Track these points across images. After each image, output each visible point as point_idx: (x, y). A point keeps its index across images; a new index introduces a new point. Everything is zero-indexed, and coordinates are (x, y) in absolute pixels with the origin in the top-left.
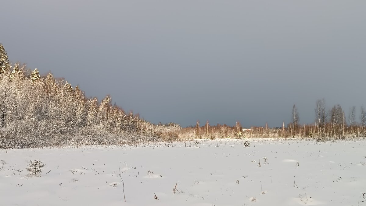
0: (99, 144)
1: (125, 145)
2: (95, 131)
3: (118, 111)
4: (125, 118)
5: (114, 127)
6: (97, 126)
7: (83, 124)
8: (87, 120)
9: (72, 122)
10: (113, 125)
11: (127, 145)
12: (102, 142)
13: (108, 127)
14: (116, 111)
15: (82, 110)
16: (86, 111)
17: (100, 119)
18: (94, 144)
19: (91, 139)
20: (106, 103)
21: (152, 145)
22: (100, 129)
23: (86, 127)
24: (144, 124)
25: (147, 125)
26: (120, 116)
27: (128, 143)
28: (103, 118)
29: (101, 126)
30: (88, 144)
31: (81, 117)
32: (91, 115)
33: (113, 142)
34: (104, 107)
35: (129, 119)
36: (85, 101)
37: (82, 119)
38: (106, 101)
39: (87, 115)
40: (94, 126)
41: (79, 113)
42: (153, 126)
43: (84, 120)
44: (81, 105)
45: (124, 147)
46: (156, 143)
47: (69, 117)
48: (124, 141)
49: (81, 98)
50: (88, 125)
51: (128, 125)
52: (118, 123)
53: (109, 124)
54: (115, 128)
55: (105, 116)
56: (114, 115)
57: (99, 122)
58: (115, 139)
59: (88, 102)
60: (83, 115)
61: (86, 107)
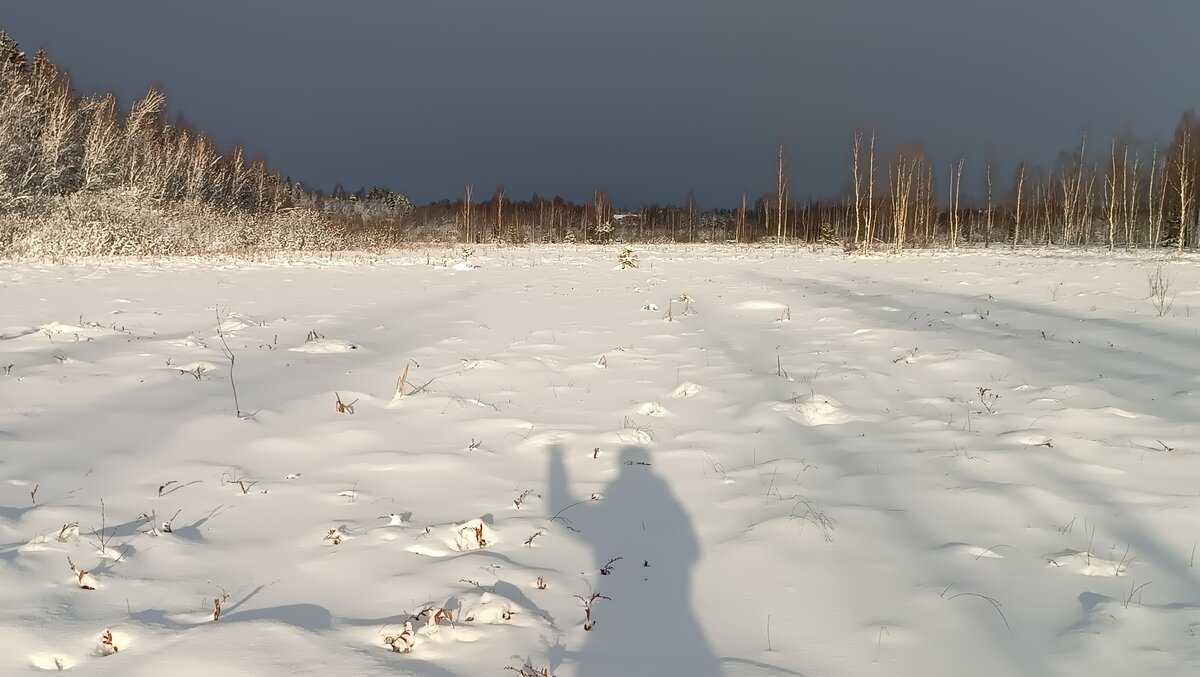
0: (128, 254)
1: (222, 257)
2: (112, 207)
3: (191, 143)
4: (217, 168)
5: (179, 197)
6: (121, 192)
7: (71, 182)
8: (84, 171)
9: (30, 174)
10: (175, 191)
11: (230, 259)
12: (139, 247)
13: (158, 197)
14: (184, 140)
15: (65, 136)
16: (77, 137)
17: (129, 170)
18: (113, 251)
19: (99, 234)
20: (148, 114)
21: (312, 260)
22: (130, 203)
23: (79, 193)
24: (285, 189)
25: (294, 193)
26: (199, 162)
27: (229, 251)
28: (140, 163)
29: (135, 191)
30: (91, 252)
31: (62, 160)
32: (96, 152)
33: (176, 248)
34: (142, 127)
35: (231, 169)
36: (74, 104)
37: (63, 168)
38: (149, 106)
39: (81, 153)
40: (111, 191)
41: (52, 144)
42: (314, 199)
43: (74, 170)
44: (60, 117)
45: (218, 263)
46: (329, 253)
47: (17, 157)
48: (217, 243)
49: (56, 92)
50: (89, 189)
51: (228, 190)
52: (196, 182)
53: (162, 186)
54: (183, 200)
55: (148, 156)
56: (180, 154)
57: (127, 178)
58: (186, 236)
59: (87, 107)
60: (66, 154)
61: (76, 126)
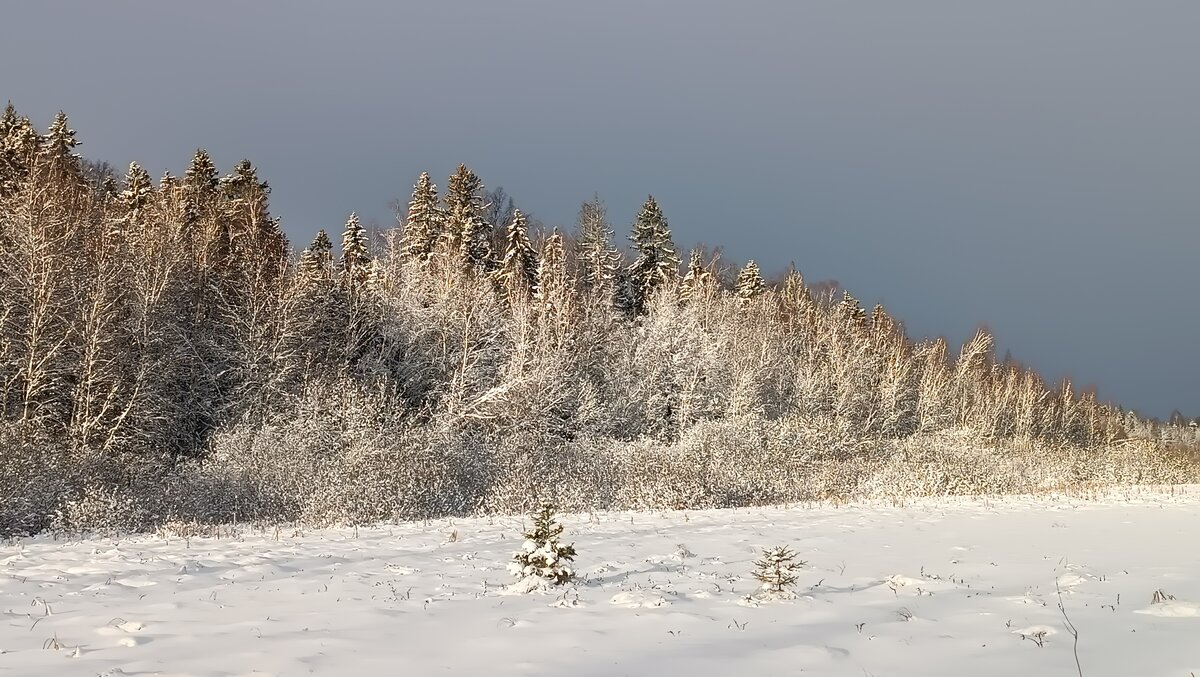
0: (962, 494)
1: (1054, 495)
2: (946, 448)
3: (1019, 380)
4: (1046, 403)
5: (1009, 434)
6: (953, 432)
7: (907, 426)
8: (918, 414)
9: (871, 420)
10: (1005, 428)
11: (1063, 497)
12: (972, 487)
13: (988, 436)
14: (1012, 378)
15: (901, 382)
16: (913, 382)
17: (960, 410)
18: (948, 491)
19: (934, 474)
20: (976, 355)
21: (1153, 496)
22: (962, 442)
23: (915, 435)
24: (1118, 419)
25: (1127, 422)
26: (1027, 397)
27: (1063, 488)
28: (970, 404)
29: (966, 431)
30: (927, 493)
31: (899, 405)
32: (929, 397)
33: (1009, 486)
34: (971, 368)
35: (1060, 403)
36: (908, 353)
37: (900, 412)
38: (977, 348)
39: (915, 397)
40: (943, 432)
41: (889, 391)
42: (1150, 427)
43: (910, 414)
44: (897, 365)
45: (1051, 502)
46: (1169, 488)
47: (860, 406)
48: (1049, 481)
49: (892, 342)
50: (923, 431)
51: (1058, 425)
52: (1025, 418)
53: (992, 424)
54: (1013, 438)
55: (978, 397)
56: (1008, 392)
57: (958, 419)
58: (1017, 474)
59: (918, 354)
60: (902, 399)
61: (910, 372)
